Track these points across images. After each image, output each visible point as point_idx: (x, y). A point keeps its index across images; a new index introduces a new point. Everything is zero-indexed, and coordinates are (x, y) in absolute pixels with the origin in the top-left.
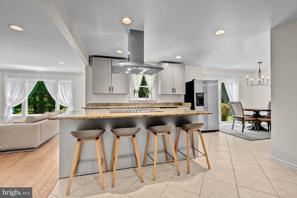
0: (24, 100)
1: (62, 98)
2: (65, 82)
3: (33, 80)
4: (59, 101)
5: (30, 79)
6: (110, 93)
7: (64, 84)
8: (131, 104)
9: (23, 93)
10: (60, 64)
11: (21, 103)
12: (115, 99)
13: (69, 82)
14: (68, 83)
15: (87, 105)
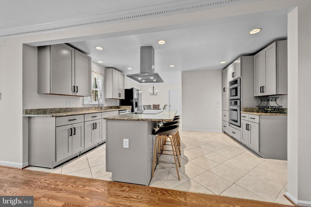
6: (74, 95)
8: (85, 108)
12: (68, 102)
15: (26, 112)
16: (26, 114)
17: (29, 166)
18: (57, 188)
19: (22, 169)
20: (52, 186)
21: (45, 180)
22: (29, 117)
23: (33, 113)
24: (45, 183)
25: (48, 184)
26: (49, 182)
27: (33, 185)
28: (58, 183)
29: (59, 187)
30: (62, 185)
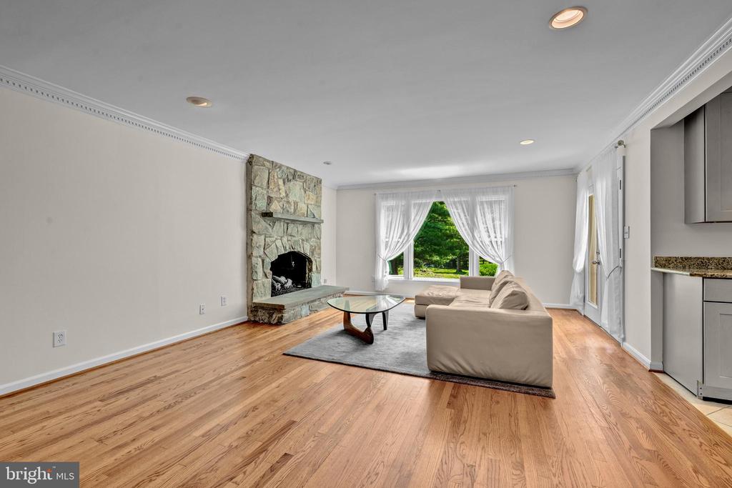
0: (408, 249)
1: (487, 241)
2: (494, 198)
3: (424, 201)
4: (478, 246)
5: (418, 198)
7: (491, 204)
9: (405, 233)
10: (523, 145)
11: (402, 254)
13: (502, 197)
14: (500, 202)
15: (657, 262)
16: (656, 266)
17: (663, 372)
18: (671, 427)
19: (650, 371)
20: (666, 419)
21: (665, 405)
22: (664, 274)
23: (671, 266)
24: (661, 408)
25: (663, 412)
26: (667, 410)
27: (639, 398)
28: (682, 424)
29: (674, 428)
30: (684, 430)
